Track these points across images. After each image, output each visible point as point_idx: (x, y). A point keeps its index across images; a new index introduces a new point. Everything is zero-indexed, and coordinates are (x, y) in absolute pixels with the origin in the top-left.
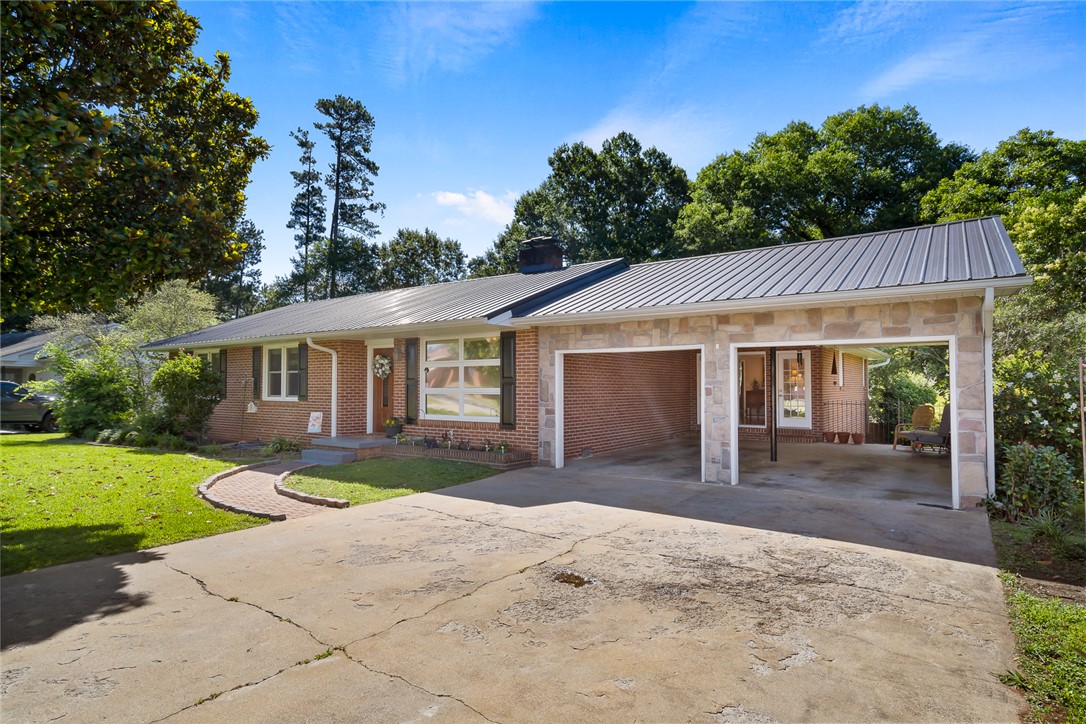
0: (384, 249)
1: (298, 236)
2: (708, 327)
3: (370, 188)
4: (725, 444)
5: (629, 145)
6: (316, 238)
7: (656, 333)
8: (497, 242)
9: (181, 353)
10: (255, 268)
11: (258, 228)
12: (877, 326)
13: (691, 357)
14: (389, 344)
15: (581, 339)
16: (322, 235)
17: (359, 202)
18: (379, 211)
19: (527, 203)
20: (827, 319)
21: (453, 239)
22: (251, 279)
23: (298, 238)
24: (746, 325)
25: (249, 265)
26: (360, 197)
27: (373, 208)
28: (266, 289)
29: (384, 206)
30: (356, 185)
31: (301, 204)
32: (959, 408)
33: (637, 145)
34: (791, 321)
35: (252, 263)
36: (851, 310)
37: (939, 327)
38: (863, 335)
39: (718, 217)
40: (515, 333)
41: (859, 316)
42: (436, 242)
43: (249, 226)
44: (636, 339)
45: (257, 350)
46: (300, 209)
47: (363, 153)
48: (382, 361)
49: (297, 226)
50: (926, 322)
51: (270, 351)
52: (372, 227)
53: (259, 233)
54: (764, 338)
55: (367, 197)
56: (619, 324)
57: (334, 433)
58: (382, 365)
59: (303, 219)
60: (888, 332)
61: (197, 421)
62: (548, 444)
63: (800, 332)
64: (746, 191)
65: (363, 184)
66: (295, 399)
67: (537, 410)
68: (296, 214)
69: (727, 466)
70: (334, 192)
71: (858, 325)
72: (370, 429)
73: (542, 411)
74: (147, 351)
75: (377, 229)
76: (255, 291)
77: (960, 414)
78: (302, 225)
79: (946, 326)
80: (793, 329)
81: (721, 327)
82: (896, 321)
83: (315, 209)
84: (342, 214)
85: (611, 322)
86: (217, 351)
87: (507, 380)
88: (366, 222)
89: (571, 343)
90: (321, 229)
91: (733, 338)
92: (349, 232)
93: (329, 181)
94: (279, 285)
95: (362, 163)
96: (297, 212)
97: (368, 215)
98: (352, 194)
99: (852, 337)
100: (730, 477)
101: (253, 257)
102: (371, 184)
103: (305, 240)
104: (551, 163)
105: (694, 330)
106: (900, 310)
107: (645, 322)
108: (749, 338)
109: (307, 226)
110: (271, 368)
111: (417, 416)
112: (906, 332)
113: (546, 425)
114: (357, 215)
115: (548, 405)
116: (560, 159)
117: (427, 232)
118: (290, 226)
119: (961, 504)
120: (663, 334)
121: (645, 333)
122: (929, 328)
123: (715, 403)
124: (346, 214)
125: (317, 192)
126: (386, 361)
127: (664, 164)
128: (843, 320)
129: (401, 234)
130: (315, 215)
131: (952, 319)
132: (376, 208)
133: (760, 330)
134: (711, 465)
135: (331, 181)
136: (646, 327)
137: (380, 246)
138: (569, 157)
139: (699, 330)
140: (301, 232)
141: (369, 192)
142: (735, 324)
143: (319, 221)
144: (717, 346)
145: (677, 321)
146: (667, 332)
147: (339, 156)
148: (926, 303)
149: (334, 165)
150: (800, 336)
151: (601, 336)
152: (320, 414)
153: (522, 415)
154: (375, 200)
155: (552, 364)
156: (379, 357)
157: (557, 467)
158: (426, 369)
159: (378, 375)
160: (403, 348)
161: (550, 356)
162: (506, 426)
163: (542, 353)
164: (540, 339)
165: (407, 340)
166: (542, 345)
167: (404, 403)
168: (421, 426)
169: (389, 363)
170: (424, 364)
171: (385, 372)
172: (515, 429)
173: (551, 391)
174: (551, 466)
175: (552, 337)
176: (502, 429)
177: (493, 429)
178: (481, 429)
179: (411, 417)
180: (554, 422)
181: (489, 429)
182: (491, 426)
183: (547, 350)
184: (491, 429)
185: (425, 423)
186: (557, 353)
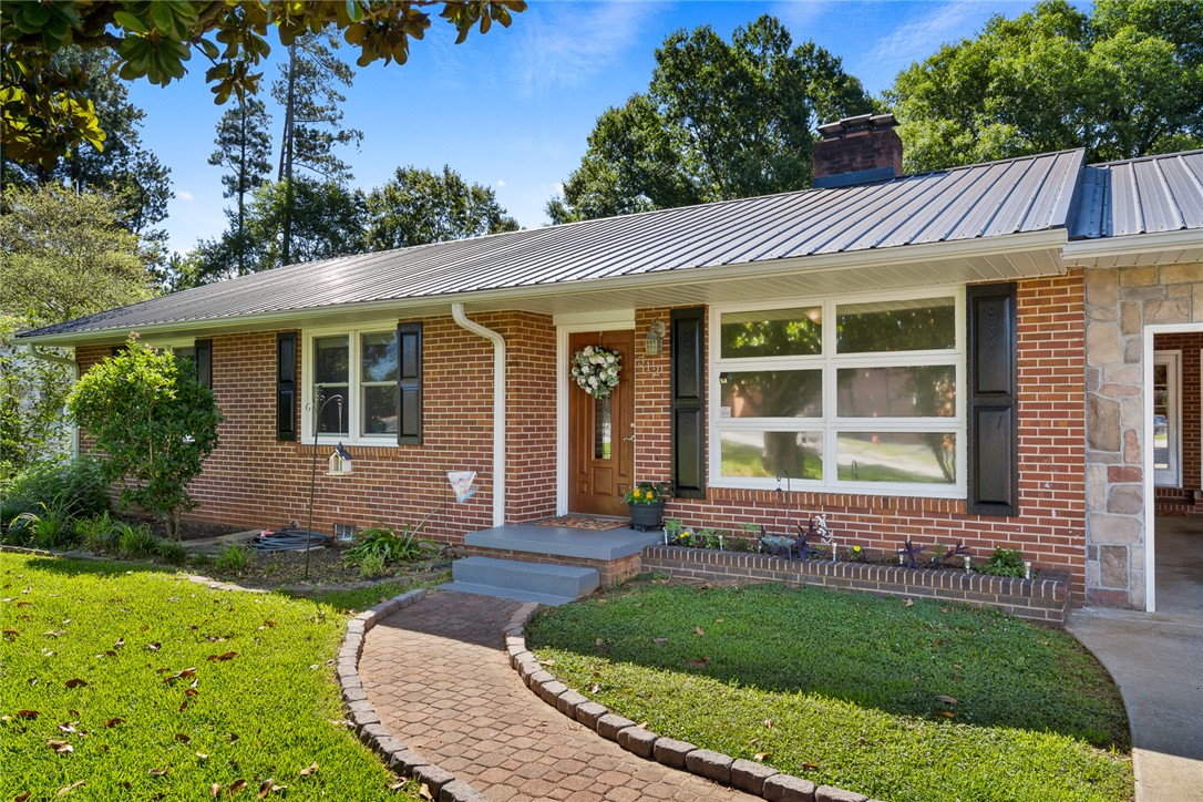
0: (376, 197)
1: (228, 178)
3: (340, 106)
5: (773, 36)
6: (256, 181)
8: (569, 185)
9: (132, 343)
10: (158, 227)
11: (163, 163)
14: (622, 319)
16: (265, 176)
17: (322, 127)
18: (353, 143)
19: (613, 124)
21: (484, 184)
22: (151, 245)
23: (228, 180)
25: (149, 222)
26: (323, 119)
27: (343, 137)
28: (177, 260)
29: (360, 136)
30: (319, 100)
31: (233, 126)
33: (785, 35)
35: (154, 220)
39: (957, 141)
40: (1014, 286)
42: (460, 187)
43: (148, 160)
45: (287, 340)
46: (226, 135)
47: (330, 50)
48: (600, 360)
49: (225, 162)
51: (317, 341)
52: (342, 167)
53: (164, 172)
55: (332, 121)
57: (498, 518)
58: (598, 368)
59: (236, 151)
61: (169, 490)
62: (1120, 552)
64: (999, 99)
65: (330, 98)
66: (390, 441)
67: (1082, 469)
68: (225, 142)
70: (284, 107)
72: (562, 508)
73: (1097, 478)
74: (34, 344)
75: (349, 172)
76: (161, 264)
78: (235, 159)
83: (255, 135)
84: (299, 144)
86: (189, 342)
87: (988, 398)
88: (331, 160)
89: (1199, 306)
90: (265, 168)
92: (304, 171)
93: (277, 92)
94: (205, 252)
95: (329, 66)
96: (225, 139)
97: (338, 151)
98: (313, 113)
101: (156, 209)
102: (342, 99)
103: (240, 186)
104: (660, 58)
109: (242, 163)
110: (320, 376)
111: (704, 480)
113: (1110, 506)
114: (322, 146)
115: (1116, 459)
116: (675, 53)
117: (446, 171)
118: (215, 161)
124: (303, 144)
125: (257, 108)
126: (611, 359)
127: (828, 69)
129: (401, 175)
130: (255, 145)
132: (348, 138)
135: (281, 91)
137: (368, 193)
138: (690, 49)
140: (233, 171)
141: (338, 113)
143: (261, 154)
147: (292, 54)
149: (285, 66)
153: (1035, 480)
154: (345, 126)
155: (1132, 359)
156: (588, 351)
157: (1151, 607)
158: (723, 375)
159: (588, 390)
160: (663, 330)
161: (1122, 340)
162: (986, 508)
163: (1095, 333)
164: (1092, 296)
165: (673, 312)
166: (1096, 314)
167: (666, 451)
168: (716, 502)
169: (619, 363)
170: (717, 364)
171: (605, 383)
172: (1014, 514)
173: (1128, 424)
174: (1132, 608)
175: (1133, 292)
176: (971, 513)
177: (945, 515)
178: (902, 512)
179: (687, 483)
180: (1140, 500)
181: (928, 513)
182: (937, 508)
183: (1116, 326)
184: (935, 514)
185: (727, 496)
186: (1149, 333)
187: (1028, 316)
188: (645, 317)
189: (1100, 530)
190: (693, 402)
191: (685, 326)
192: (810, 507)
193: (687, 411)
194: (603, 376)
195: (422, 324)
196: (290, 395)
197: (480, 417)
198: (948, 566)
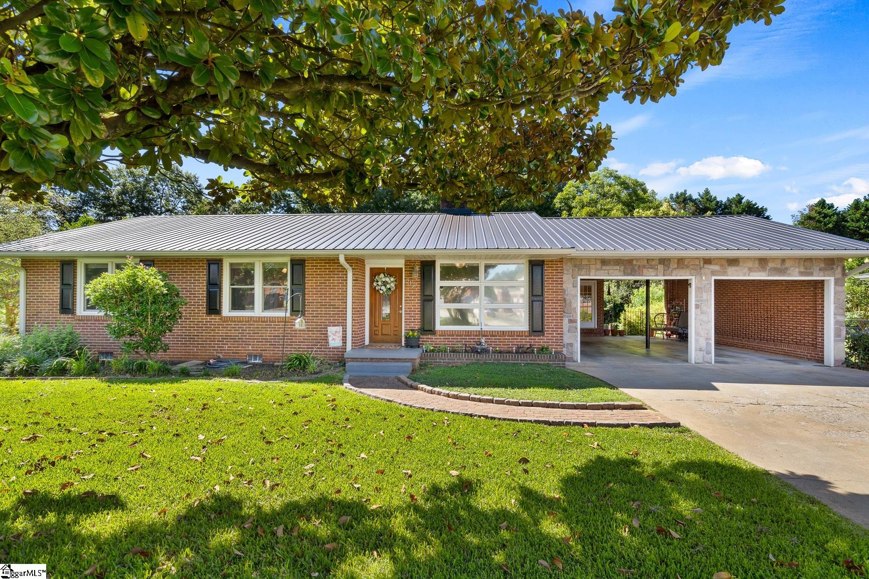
2: (697, 265)
4: (708, 339)
7: (661, 267)
12: (797, 270)
13: (685, 284)
14: (400, 264)
15: (601, 269)
20: (771, 265)
24: (722, 266)
32: (835, 315)
34: (750, 265)
36: (783, 260)
37: (827, 272)
38: (789, 275)
40: (543, 261)
41: (788, 264)
44: (645, 271)
45: (214, 262)
48: (387, 279)
50: (820, 270)
51: (231, 264)
54: (734, 274)
56: (632, 260)
57: (349, 346)
58: (386, 283)
60: (801, 274)
62: (571, 345)
63: (755, 271)
66: (285, 314)
67: (562, 320)
69: (709, 353)
71: (787, 269)
72: (367, 342)
73: (566, 321)
77: (835, 318)
79: (830, 272)
80: (750, 270)
81: (706, 266)
82: (806, 268)
85: (627, 258)
87: (536, 297)
89: (593, 272)
91: (713, 273)
99: (784, 276)
100: (711, 359)
105: (687, 267)
106: (808, 261)
107: (653, 260)
108: (725, 273)
111: (434, 327)
112: (811, 274)
113: (569, 331)
115: (570, 316)
119: (835, 364)
120: (666, 268)
121: (652, 267)
122: (822, 273)
123: (702, 313)
126: (392, 279)
128: (779, 266)
131: (832, 269)
133: (731, 270)
134: (698, 352)
136: (654, 263)
139: (691, 267)
142: (716, 264)
144: (704, 278)
145: (676, 261)
146: (669, 267)
148: (820, 259)
150: (754, 274)
151: (618, 267)
152: (339, 329)
153: (549, 324)
155: (575, 286)
156: (382, 275)
157: (579, 361)
158: (441, 287)
159: (381, 292)
160: (417, 268)
161: (572, 280)
162: (535, 333)
163: (565, 277)
164: (565, 267)
165: (422, 262)
166: (565, 272)
167: (418, 317)
168: (440, 336)
169: (396, 281)
170: (439, 283)
171: (390, 289)
172: (543, 335)
173: (574, 306)
174: (574, 361)
175: (575, 266)
176: (530, 335)
177: (522, 336)
178: (509, 336)
179: (427, 328)
180: (577, 329)
181: (517, 336)
182: (520, 334)
183: (570, 276)
184: (519, 336)
185: (444, 333)
186: (579, 278)
187: (548, 271)
188: (409, 263)
189: (567, 339)
190: (430, 298)
191: (427, 267)
192: (476, 336)
193: (427, 300)
194: (388, 286)
195: (305, 260)
196: (216, 291)
197: (338, 303)
198: (526, 353)
